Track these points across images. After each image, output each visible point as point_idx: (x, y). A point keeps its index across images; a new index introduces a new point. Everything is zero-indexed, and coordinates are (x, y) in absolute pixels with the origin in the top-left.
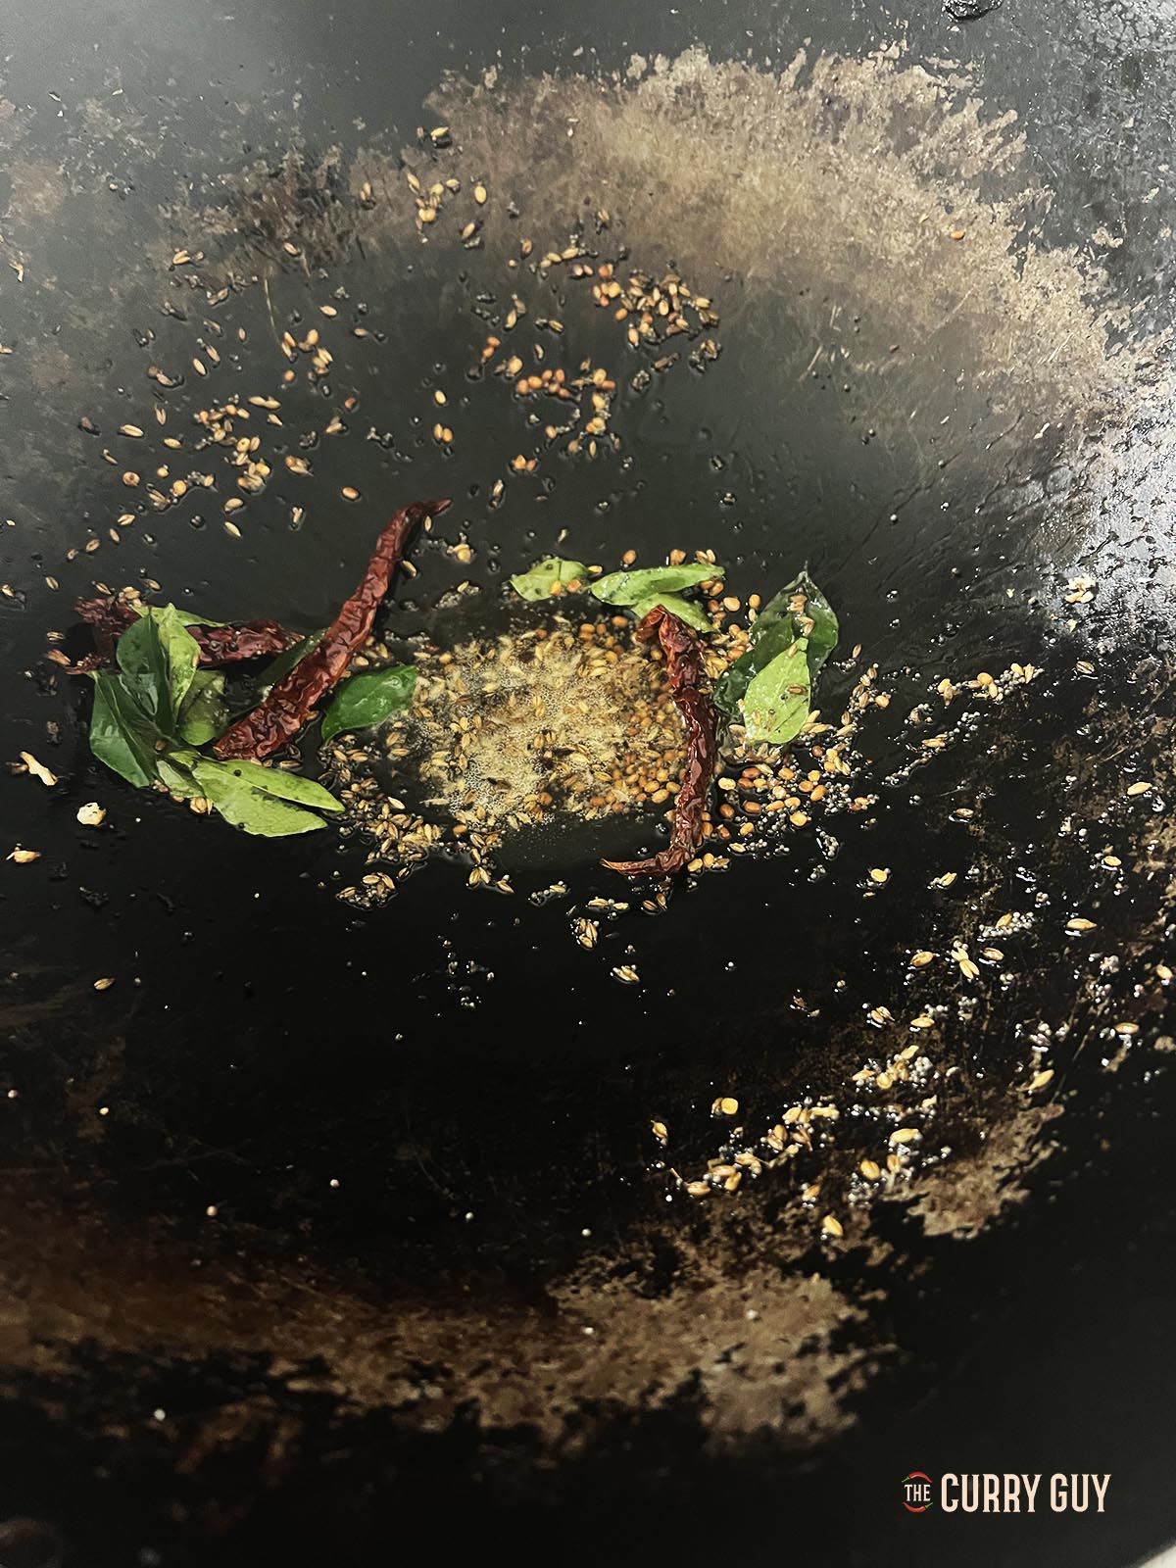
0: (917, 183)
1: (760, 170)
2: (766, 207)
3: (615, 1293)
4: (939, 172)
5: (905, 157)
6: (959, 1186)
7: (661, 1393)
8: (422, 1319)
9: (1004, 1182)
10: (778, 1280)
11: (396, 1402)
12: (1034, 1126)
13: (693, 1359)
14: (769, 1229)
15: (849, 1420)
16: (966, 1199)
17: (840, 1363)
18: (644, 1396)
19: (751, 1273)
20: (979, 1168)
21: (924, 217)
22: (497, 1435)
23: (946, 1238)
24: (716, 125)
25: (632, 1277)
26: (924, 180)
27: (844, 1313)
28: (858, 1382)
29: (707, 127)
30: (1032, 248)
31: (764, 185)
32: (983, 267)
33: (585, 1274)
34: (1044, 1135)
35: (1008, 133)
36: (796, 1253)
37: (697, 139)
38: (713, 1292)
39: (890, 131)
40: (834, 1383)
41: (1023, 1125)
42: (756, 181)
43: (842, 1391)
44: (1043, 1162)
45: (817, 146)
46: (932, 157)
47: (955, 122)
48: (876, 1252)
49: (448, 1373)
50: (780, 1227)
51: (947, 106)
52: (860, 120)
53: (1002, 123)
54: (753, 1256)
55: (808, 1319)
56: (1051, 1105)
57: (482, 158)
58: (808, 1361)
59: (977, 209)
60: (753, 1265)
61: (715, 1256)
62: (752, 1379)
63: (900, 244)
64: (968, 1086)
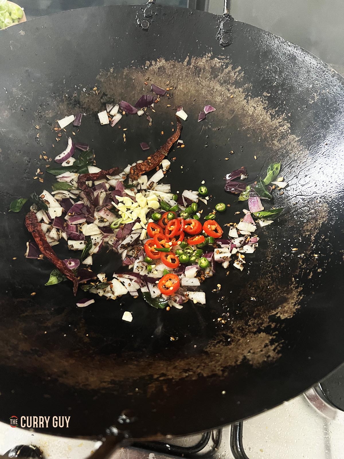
0: (220, 85)
1: (181, 85)
2: (184, 93)
3: (219, 347)
4: (225, 82)
5: (216, 79)
6: (285, 308)
7: (239, 361)
8: (180, 361)
9: (295, 305)
10: (253, 335)
11: (184, 376)
12: (297, 293)
13: (242, 354)
14: (247, 327)
15: (280, 355)
16: (287, 310)
17: (273, 347)
18: (235, 362)
19: (247, 336)
20: (288, 304)
21: (223, 93)
22: (208, 377)
23: (286, 319)
24: (170, 76)
25: (221, 343)
26: (221, 85)
27: (270, 338)
28: (279, 349)
29: (167, 76)
30: (250, 98)
31: (183, 89)
32: (239, 103)
33: (211, 345)
34: (300, 294)
35: (240, 73)
36: (255, 330)
37: (165, 79)
38: (241, 341)
39: (212, 74)
40: (274, 350)
41: (295, 293)
42: (181, 88)
43: (276, 351)
44: (301, 299)
45: (194, 78)
46: (222, 78)
47: (227, 70)
48: (272, 325)
49: (192, 369)
50: (250, 326)
51: (224, 67)
52: (204, 72)
53: (238, 70)
54: (246, 332)
55: (263, 341)
56: (299, 288)
57: (113, 90)
58: (267, 348)
59: (235, 90)
60: (247, 334)
61: (238, 335)
62: (257, 354)
63: (218, 99)
64: (280, 288)
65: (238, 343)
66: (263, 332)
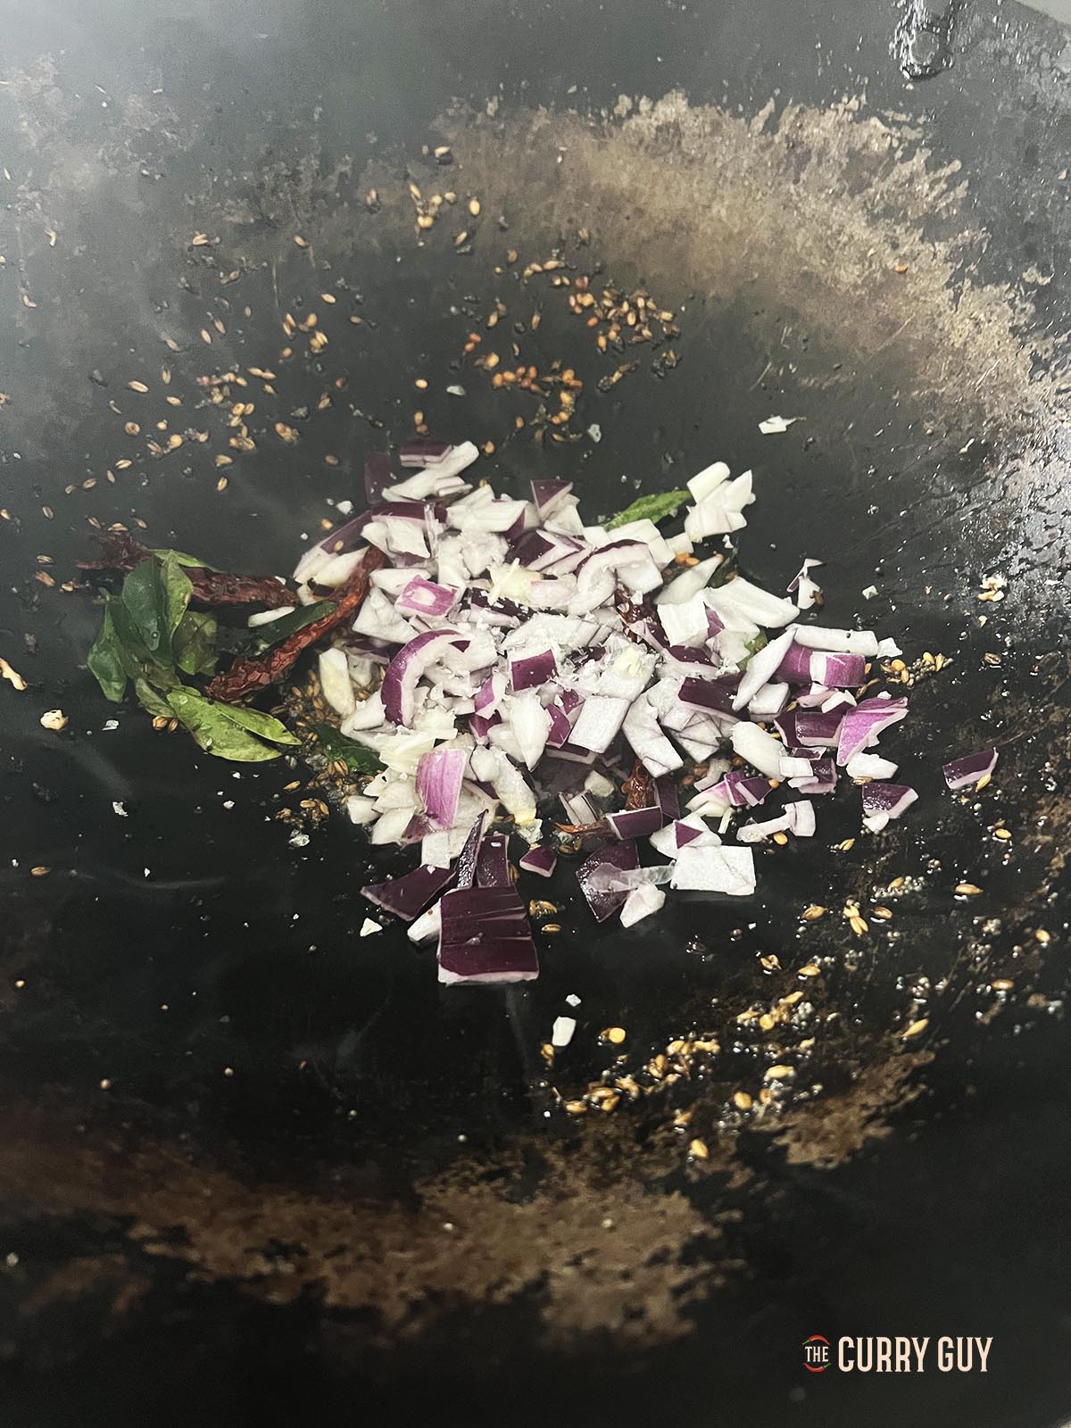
0: (867, 221)
1: (726, 203)
2: (731, 234)
3: (480, 1195)
4: (889, 212)
5: (858, 198)
6: (826, 1121)
7: (508, 1288)
8: (291, 1202)
9: (870, 1119)
10: (640, 1195)
11: (248, 1273)
12: (905, 1070)
13: (545, 1260)
14: (638, 1149)
15: (687, 1327)
16: (831, 1132)
17: (687, 1273)
18: (490, 1289)
19: (616, 1187)
20: (847, 1105)
21: (872, 251)
22: (342, 1314)
23: (807, 1167)
24: (691, 161)
25: (499, 1182)
26: (873, 220)
27: (698, 1229)
28: (701, 1292)
29: (683, 162)
30: (968, 283)
31: (728, 217)
32: (922, 298)
33: (455, 1175)
34: (912, 1080)
35: (953, 181)
36: (661, 1172)
37: (672, 173)
38: (575, 1201)
39: (845, 175)
40: (677, 1292)
41: (894, 1069)
42: (723, 213)
43: (684, 1300)
44: (908, 1105)
45: (780, 184)
46: (882, 197)
47: (905, 170)
48: (737, 1177)
49: (304, 1253)
50: (649, 1147)
51: (899, 154)
52: (819, 163)
53: (946, 171)
54: (619, 1172)
55: (663, 1231)
56: (923, 1052)
57: (479, 177)
58: (655, 1271)
59: (922, 247)
60: (618, 1180)
61: (582, 1170)
62: (598, 1283)
63: (849, 274)
64: (846, 1031)
65: (560, 1207)
66: (683, 1194)
